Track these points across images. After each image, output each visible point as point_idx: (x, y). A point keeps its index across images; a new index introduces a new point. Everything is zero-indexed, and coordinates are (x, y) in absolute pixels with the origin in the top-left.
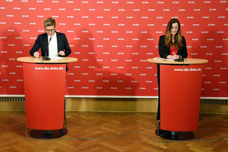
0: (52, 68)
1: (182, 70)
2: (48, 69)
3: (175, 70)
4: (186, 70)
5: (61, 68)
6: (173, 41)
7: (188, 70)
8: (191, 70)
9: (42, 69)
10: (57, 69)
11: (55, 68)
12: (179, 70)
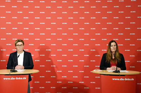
0: (17, 78)
1: (118, 79)
2: (14, 79)
3: (113, 79)
4: (121, 79)
5: (25, 78)
6: (113, 58)
7: (123, 79)
8: (126, 79)
9: (9, 79)
10: (21, 78)
11: (20, 78)
12: (116, 79)
